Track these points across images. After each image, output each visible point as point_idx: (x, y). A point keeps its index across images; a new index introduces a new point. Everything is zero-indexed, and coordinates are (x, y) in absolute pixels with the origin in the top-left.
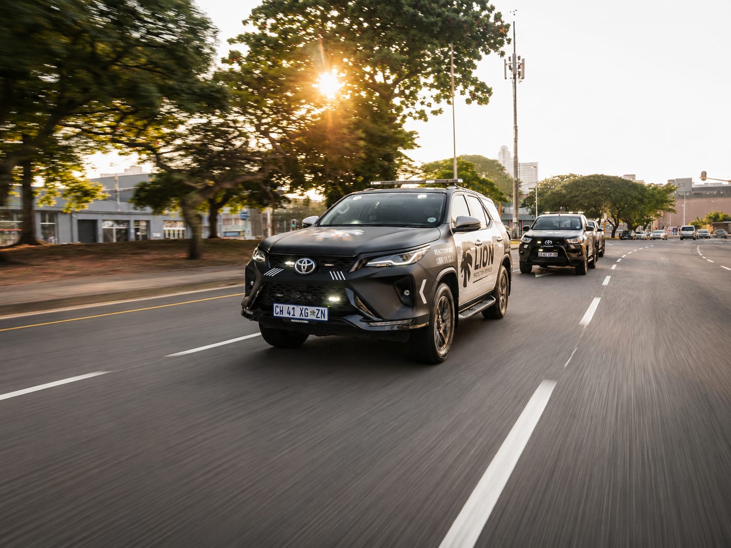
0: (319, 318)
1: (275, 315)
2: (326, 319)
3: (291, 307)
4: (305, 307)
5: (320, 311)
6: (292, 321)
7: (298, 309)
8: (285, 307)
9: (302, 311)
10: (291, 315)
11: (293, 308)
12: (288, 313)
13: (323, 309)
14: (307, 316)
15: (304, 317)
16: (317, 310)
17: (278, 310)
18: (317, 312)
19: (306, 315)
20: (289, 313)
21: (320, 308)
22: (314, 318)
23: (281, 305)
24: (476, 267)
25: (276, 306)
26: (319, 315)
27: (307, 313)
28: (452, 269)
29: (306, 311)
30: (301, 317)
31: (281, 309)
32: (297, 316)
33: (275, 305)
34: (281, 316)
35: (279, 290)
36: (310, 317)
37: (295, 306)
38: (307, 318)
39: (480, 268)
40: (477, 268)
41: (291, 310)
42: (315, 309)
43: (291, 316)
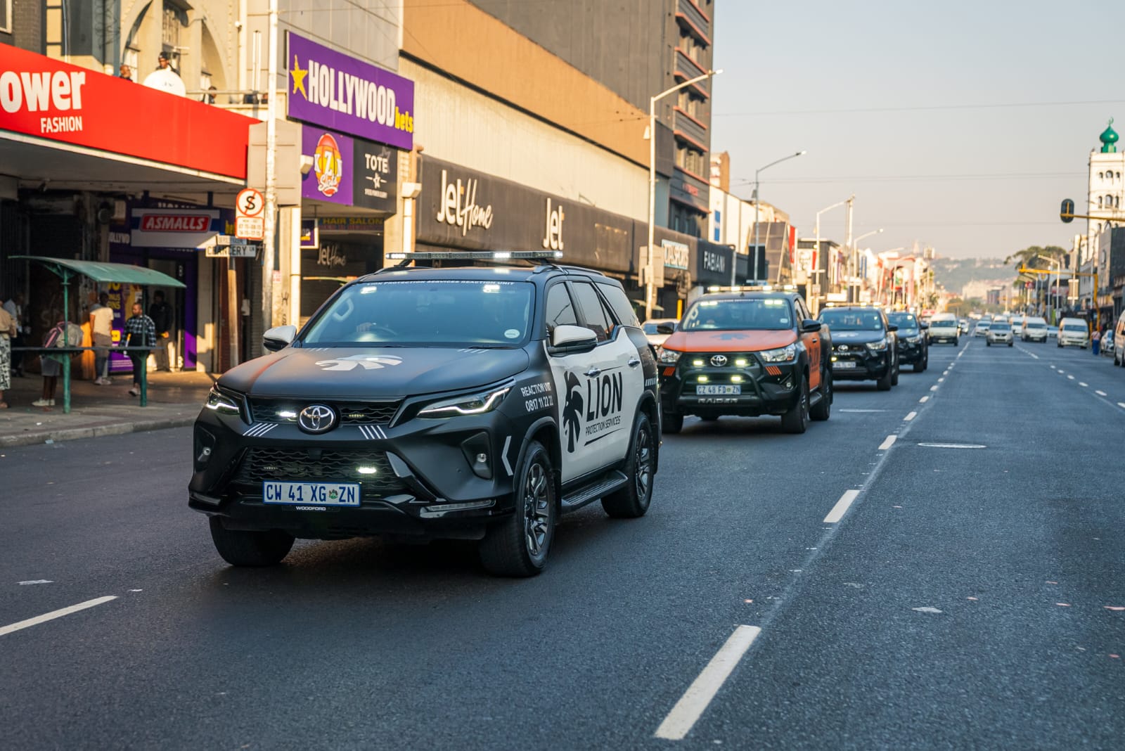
0: (344, 501)
1: (266, 500)
2: (357, 502)
3: (296, 485)
4: (320, 485)
5: (346, 491)
6: (298, 508)
7: (307, 488)
8: (286, 486)
9: (314, 492)
10: (295, 499)
11: (300, 488)
12: (290, 496)
13: (351, 486)
14: (324, 500)
15: (319, 502)
16: (340, 488)
17: (272, 492)
18: (340, 491)
19: (322, 497)
20: (293, 497)
21: (346, 486)
22: (336, 502)
23: (278, 484)
24: (590, 417)
25: (268, 486)
26: (345, 497)
27: (324, 494)
28: (550, 419)
29: (323, 491)
30: (314, 502)
31: (278, 490)
32: (307, 499)
33: (266, 484)
34: (278, 501)
35: (270, 459)
36: (329, 501)
37: (301, 484)
38: (323, 503)
39: (597, 417)
40: (593, 419)
41: (295, 491)
42: (336, 487)
43: (296, 501)
